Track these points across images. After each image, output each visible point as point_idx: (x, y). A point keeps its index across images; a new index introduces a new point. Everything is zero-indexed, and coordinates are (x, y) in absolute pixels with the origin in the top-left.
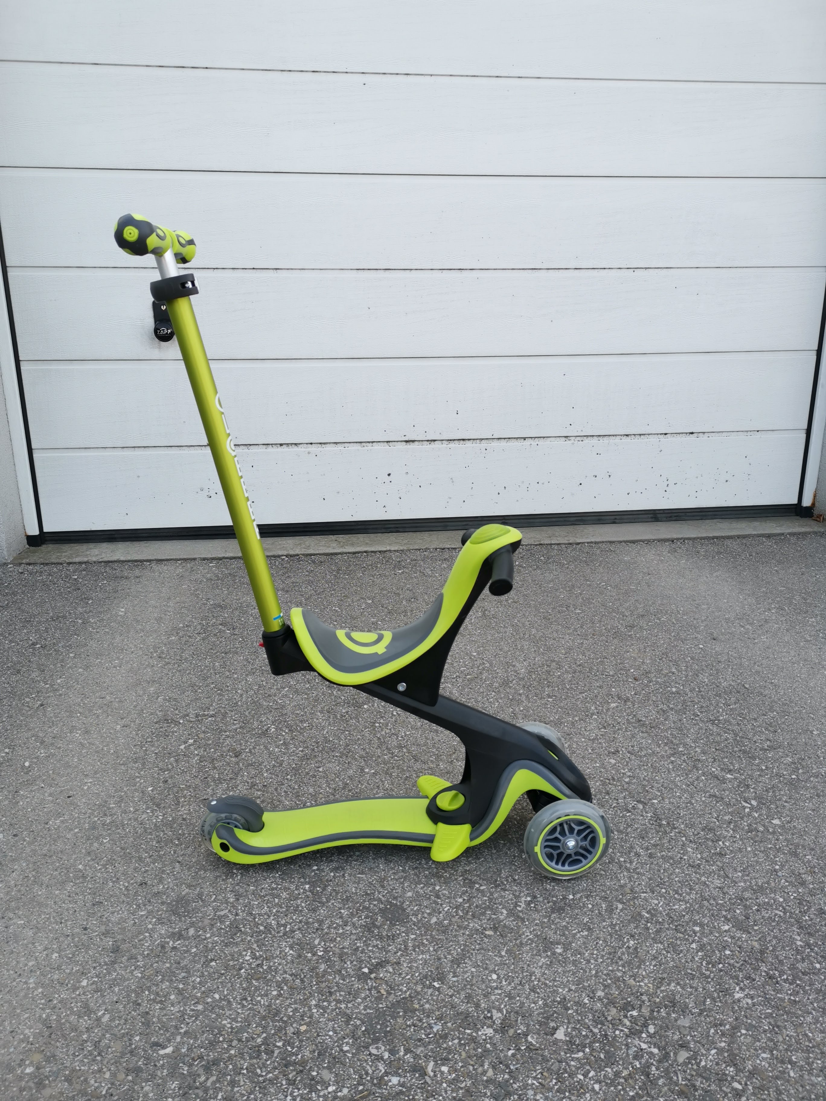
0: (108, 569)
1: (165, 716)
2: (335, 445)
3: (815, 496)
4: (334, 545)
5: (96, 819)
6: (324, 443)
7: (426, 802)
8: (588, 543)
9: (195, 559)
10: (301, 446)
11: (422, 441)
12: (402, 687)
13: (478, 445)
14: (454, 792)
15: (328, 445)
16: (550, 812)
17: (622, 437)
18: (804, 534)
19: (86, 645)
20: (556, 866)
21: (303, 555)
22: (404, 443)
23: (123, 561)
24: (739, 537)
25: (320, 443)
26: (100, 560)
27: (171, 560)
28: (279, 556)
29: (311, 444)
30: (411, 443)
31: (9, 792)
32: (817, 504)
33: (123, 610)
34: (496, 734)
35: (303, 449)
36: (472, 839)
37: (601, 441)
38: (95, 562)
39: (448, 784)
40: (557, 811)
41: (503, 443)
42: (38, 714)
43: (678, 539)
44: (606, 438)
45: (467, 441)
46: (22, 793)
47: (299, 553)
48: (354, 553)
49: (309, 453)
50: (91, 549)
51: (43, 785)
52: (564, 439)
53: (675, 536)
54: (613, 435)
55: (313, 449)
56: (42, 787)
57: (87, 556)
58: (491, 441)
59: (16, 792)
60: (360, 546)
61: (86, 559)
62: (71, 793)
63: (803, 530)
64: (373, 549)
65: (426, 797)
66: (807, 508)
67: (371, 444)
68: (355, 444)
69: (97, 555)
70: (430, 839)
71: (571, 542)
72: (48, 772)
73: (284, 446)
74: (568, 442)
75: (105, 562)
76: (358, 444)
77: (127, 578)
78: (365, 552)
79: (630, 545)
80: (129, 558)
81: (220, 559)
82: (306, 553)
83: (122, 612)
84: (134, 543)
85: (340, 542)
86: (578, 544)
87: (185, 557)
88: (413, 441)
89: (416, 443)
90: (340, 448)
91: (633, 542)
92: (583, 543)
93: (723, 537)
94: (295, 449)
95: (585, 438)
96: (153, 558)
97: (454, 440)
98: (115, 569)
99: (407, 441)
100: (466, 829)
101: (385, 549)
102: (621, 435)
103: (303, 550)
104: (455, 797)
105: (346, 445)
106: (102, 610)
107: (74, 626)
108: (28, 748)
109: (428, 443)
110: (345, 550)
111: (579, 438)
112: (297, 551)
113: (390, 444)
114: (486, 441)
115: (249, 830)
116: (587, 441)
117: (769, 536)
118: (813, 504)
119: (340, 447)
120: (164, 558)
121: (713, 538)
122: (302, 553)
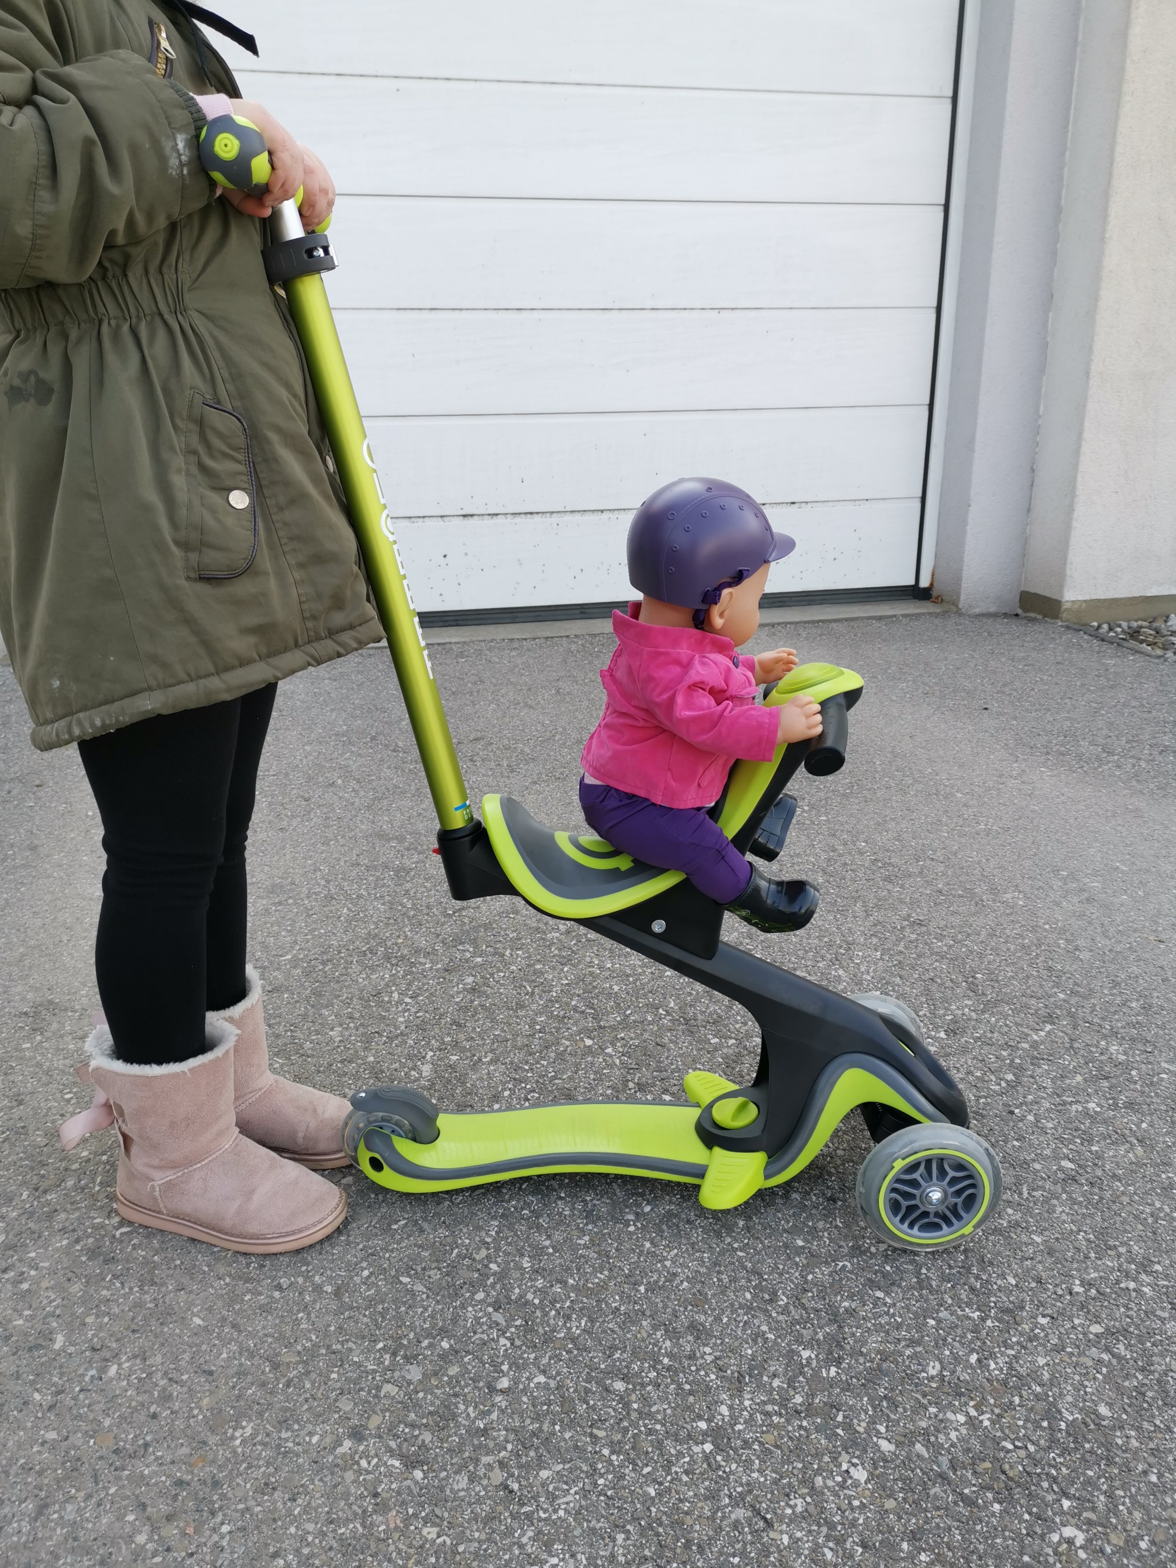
3: (933, 575)
7: (696, 1113)
12: (658, 926)
14: (740, 1100)
16: (901, 1143)
18: (918, 616)
20: (909, 1231)
22: (461, 518)
24: (846, 620)
32: (935, 584)
34: (811, 1008)
36: (767, 1177)
39: (734, 1087)
40: (911, 1142)
41: (577, 517)
43: (779, 624)
45: (535, 516)
53: (776, 621)
58: (563, 515)
63: (918, 611)
65: (698, 1105)
66: (924, 589)
70: (700, 1172)
88: (472, 515)
89: (476, 518)
93: (830, 621)
97: (520, 514)
99: (464, 516)
100: (758, 1159)
104: (742, 1107)
113: (445, 519)
114: (557, 514)
115: (414, 1140)
117: (880, 618)
118: (932, 584)
121: (819, 621)
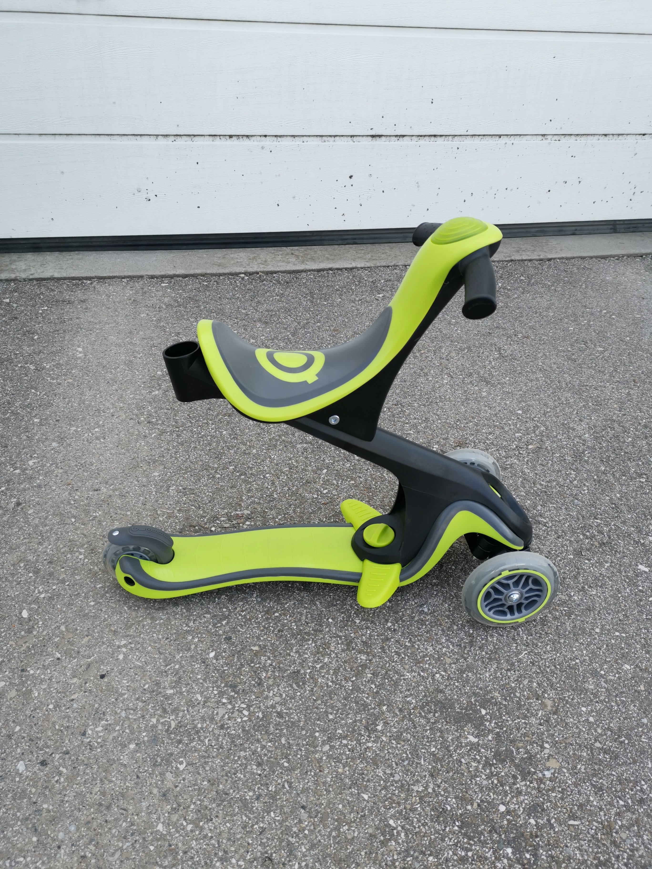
0: (43, 289)
1: (188, 519)
2: (292, 138)
4: (293, 259)
5: (154, 720)
6: (280, 136)
8: (559, 258)
9: (142, 277)
10: (253, 138)
11: (390, 136)
13: (450, 142)
14: (383, 525)
15: (284, 139)
17: (600, 137)
19: (50, 404)
21: (263, 272)
22: (370, 138)
23: (59, 279)
25: (276, 136)
26: (31, 277)
27: (114, 277)
28: (237, 274)
29: (265, 136)
30: (378, 138)
31: (12, 670)
33: (80, 349)
35: (256, 143)
36: (401, 580)
37: (578, 141)
38: (25, 280)
39: (377, 514)
41: (477, 140)
42: (18, 521)
44: (584, 138)
45: (439, 138)
46: (32, 672)
47: (258, 270)
48: (319, 271)
49: (263, 148)
50: (15, 261)
51: (59, 656)
52: (540, 137)
54: (592, 135)
55: (267, 142)
56: (58, 659)
57: (13, 270)
58: (464, 138)
59: (23, 670)
60: (322, 262)
61: (13, 276)
62: (104, 669)
64: (338, 266)
65: (352, 527)
67: (333, 138)
68: (315, 138)
69: (25, 270)
71: (542, 257)
72: (59, 627)
73: (234, 138)
74: (545, 141)
75: (37, 280)
76: (319, 138)
77: (69, 302)
78: (331, 269)
79: (603, 261)
80: (64, 275)
81: (172, 277)
82: (265, 270)
83: (80, 352)
84: (64, 253)
85: (297, 257)
86: (550, 260)
87: (130, 274)
88: (380, 136)
89: (383, 138)
90: (298, 143)
91: (604, 257)
92: (554, 259)
94: (246, 142)
95: (563, 136)
96: (93, 275)
97: (425, 136)
98: (53, 290)
99: (373, 136)
100: (396, 568)
101: (350, 266)
102: (600, 135)
103: (262, 266)
104: (384, 531)
105: (305, 139)
106: (54, 349)
107: (27, 376)
108: (19, 583)
109: (397, 138)
110: (308, 267)
111: (556, 138)
112: (255, 269)
113: (355, 139)
114: (459, 137)
115: (157, 562)
116: (564, 140)
119: (298, 141)
120: (105, 275)
122: (262, 270)
